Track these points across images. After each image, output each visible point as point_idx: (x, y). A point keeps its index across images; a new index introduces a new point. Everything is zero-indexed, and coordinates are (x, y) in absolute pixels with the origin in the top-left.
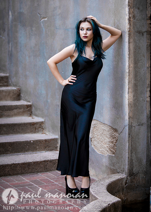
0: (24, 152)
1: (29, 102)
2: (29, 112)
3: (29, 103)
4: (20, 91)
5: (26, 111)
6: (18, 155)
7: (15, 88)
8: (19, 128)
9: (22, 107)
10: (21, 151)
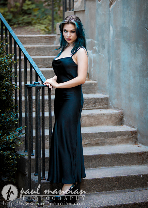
0: (133, 188)
1: (134, 127)
2: (134, 140)
3: (134, 129)
4: (122, 114)
5: (131, 138)
6: (126, 192)
7: (117, 112)
8: (125, 159)
9: (126, 134)
10: (129, 187)
